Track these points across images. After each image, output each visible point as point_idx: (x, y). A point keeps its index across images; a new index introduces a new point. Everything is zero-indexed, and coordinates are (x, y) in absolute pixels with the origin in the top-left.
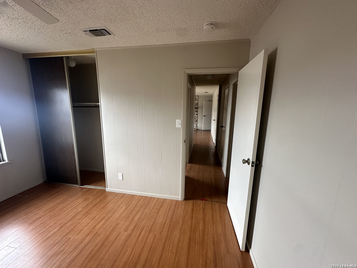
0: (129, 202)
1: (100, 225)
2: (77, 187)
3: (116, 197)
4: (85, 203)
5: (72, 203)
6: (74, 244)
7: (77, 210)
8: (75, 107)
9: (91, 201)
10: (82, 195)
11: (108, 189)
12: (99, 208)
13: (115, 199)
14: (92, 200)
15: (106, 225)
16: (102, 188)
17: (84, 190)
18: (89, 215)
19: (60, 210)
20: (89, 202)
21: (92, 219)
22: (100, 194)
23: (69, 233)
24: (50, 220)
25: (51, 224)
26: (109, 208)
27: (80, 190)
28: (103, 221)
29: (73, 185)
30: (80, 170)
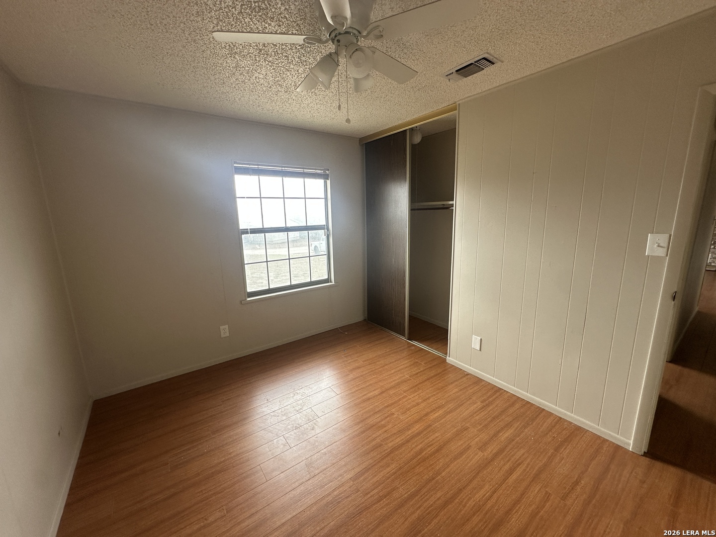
0: (489, 398)
1: (437, 415)
2: (403, 341)
3: (464, 378)
4: (415, 370)
5: (396, 362)
6: (398, 425)
7: (403, 377)
8: (414, 210)
9: (423, 371)
10: (409, 355)
11: (450, 360)
12: (434, 386)
13: (462, 382)
14: (425, 368)
15: (444, 419)
16: (441, 355)
17: (413, 348)
18: (420, 391)
19: (381, 367)
20: (419, 371)
21: (424, 401)
22: (436, 363)
23: (392, 404)
24: (370, 375)
25: (371, 382)
26: (451, 393)
27: (406, 347)
28: (441, 412)
29: (399, 336)
30: (409, 316)
